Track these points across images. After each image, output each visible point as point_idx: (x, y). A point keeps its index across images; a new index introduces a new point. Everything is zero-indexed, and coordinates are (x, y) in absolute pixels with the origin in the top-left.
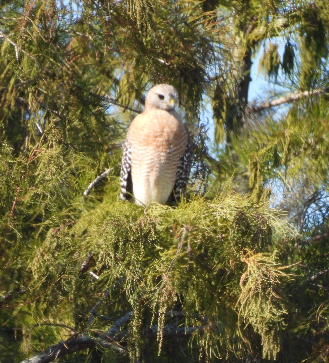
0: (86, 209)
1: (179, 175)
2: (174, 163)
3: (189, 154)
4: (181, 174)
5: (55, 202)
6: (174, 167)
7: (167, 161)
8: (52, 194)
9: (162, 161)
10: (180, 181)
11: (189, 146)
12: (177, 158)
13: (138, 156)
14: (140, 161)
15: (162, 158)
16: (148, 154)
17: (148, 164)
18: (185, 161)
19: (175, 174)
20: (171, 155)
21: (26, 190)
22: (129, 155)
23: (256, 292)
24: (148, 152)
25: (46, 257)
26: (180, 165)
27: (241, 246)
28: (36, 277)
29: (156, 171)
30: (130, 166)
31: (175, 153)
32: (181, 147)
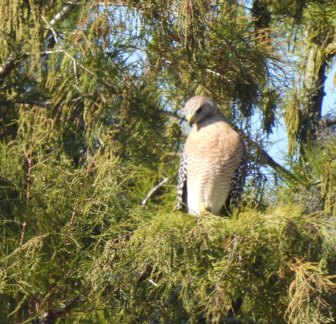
0: (144, 220)
1: (233, 186)
2: (228, 175)
3: (244, 166)
4: (236, 185)
5: (113, 212)
6: (228, 179)
7: (222, 174)
8: (110, 206)
9: (217, 174)
10: (234, 192)
11: (244, 158)
12: (232, 170)
13: (194, 168)
14: (196, 173)
15: (217, 170)
16: (204, 167)
17: (204, 176)
18: (240, 173)
19: (229, 185)
20: (226, 168)
21: (85, 201)
22: (185, 166)
23: (304, 300)
24: (204, 165)
25: (105, 269)
26: (234, 176)
27: (291, 255)
28: (95, 288)
29: (211, 183)
30: (186, 177)
31: (229, 166)
32: (237, 160)
